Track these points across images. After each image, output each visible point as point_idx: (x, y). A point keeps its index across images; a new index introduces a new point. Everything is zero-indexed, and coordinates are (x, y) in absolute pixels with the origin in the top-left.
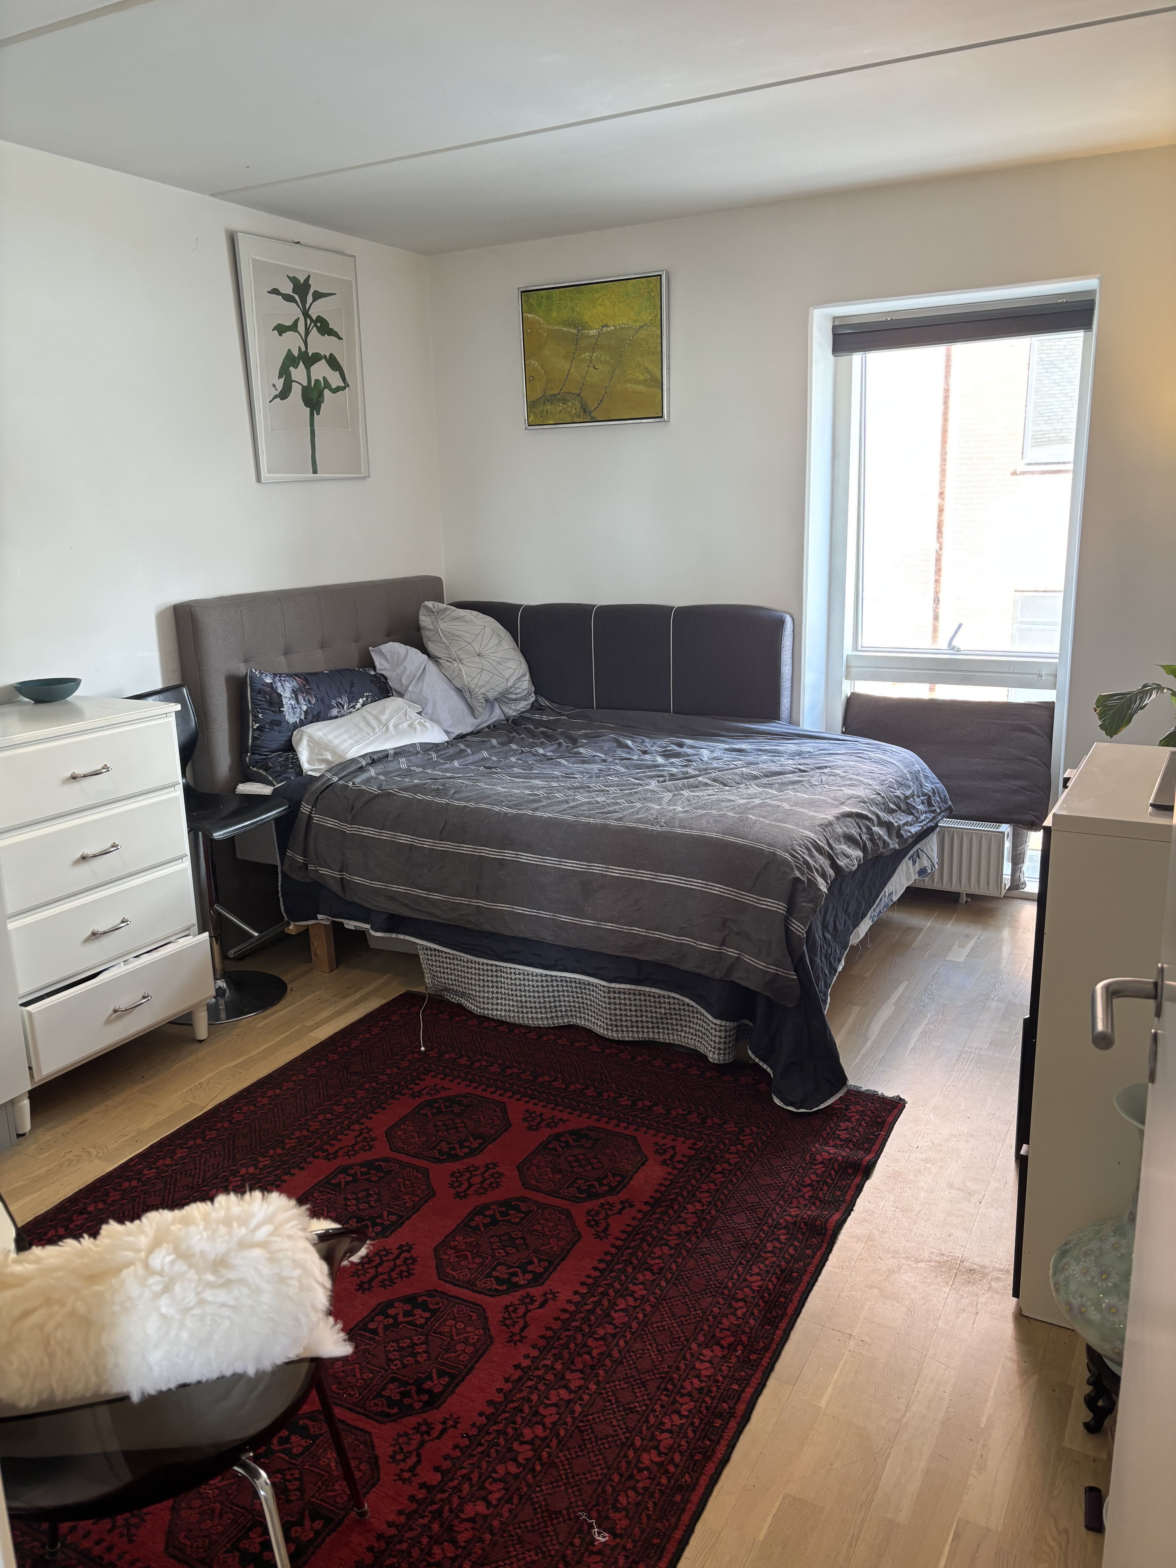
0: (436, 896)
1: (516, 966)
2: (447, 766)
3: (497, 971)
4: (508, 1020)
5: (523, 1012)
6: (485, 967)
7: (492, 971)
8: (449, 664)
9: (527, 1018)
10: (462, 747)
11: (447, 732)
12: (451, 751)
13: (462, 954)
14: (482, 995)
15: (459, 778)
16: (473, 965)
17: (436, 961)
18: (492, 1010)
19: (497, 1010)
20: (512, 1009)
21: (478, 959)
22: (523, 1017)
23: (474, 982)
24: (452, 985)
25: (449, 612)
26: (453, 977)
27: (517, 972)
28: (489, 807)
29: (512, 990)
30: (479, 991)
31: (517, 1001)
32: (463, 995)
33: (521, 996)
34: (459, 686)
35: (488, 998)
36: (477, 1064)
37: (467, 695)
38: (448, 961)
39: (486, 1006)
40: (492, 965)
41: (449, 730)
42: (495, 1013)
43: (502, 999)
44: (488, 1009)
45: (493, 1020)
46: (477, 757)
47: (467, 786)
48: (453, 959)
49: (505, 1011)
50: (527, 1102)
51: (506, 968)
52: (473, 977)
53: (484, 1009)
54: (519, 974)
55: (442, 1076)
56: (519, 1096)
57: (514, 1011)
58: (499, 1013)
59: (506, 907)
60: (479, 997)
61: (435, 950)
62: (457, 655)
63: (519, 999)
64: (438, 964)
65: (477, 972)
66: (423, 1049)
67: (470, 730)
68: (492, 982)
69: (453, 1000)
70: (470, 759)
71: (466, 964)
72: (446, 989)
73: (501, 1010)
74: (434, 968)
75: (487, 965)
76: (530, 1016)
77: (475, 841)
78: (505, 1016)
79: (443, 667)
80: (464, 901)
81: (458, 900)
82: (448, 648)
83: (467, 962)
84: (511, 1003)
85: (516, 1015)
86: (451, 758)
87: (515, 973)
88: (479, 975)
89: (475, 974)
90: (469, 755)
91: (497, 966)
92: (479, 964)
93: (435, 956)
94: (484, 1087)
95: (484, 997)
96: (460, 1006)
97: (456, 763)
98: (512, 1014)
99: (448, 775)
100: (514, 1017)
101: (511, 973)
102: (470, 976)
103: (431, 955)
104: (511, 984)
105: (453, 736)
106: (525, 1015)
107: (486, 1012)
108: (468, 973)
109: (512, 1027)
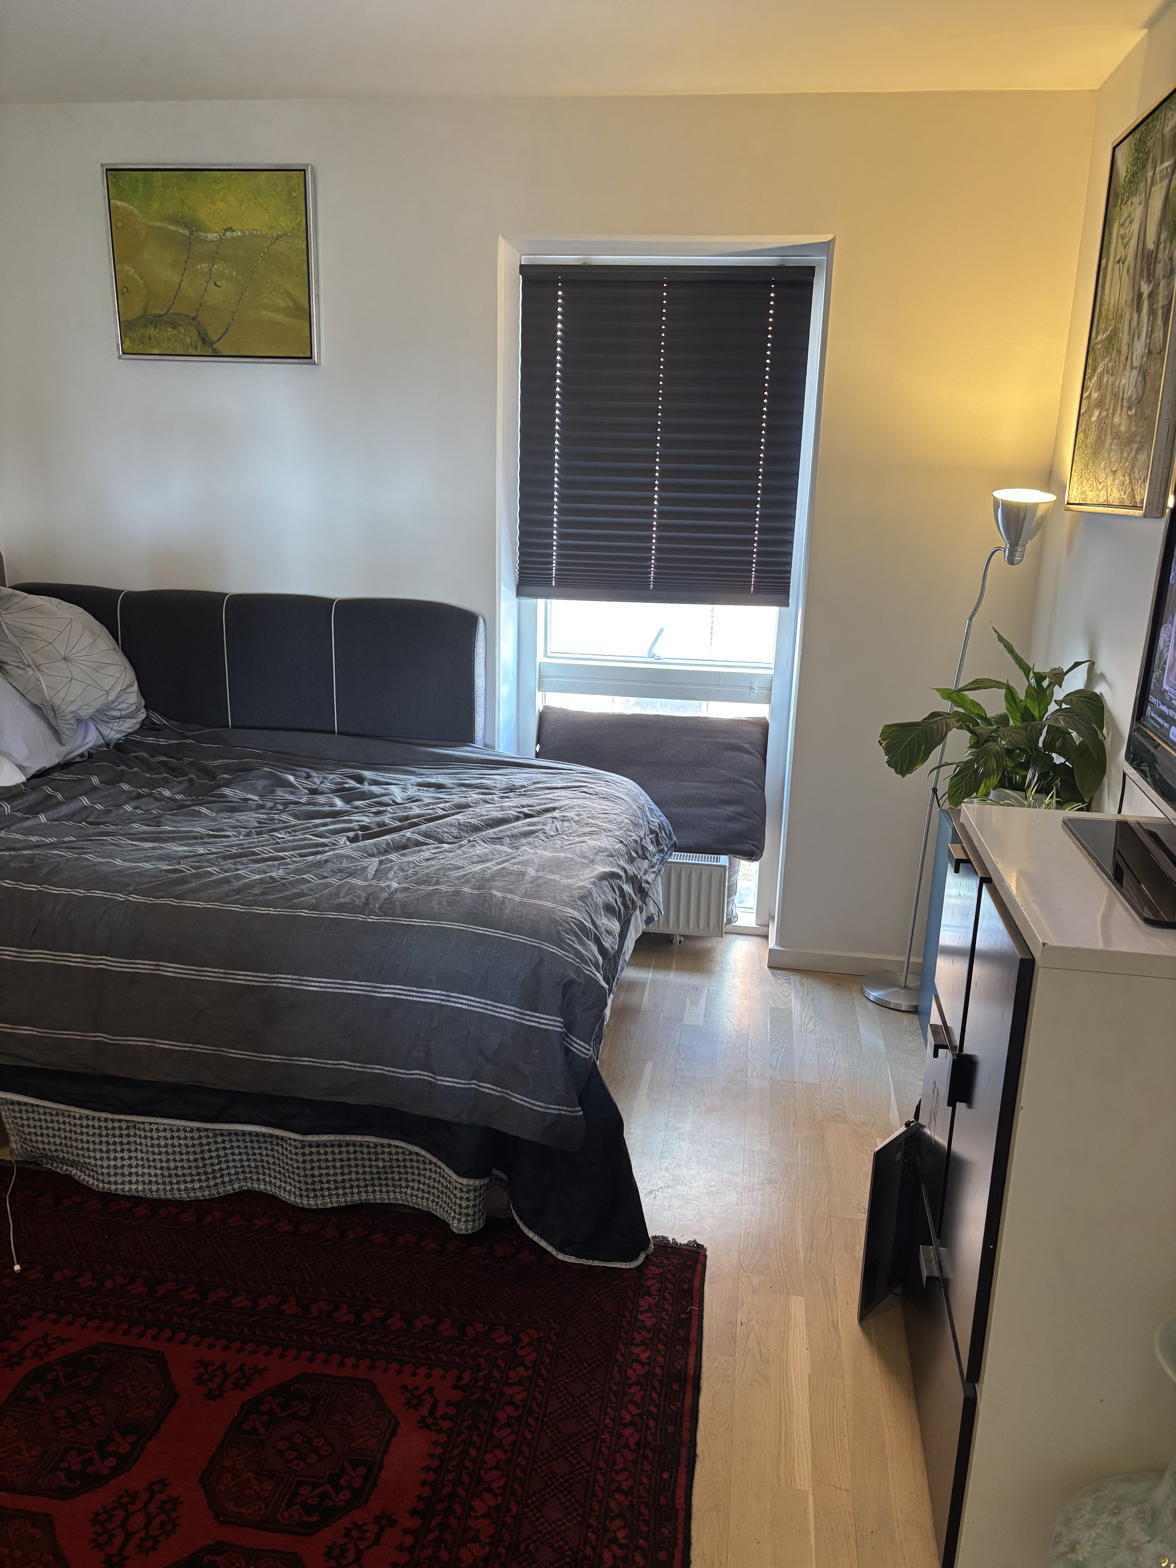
0: (26, 1031)
1: (159, 1120)
2: (29, 823)
3: (128, 1128)
4: (149, 1196)
5: (171, 1183)
6: (110, 1125)
7: (120, 1128)
8: (20, 672)
9: (179, 1190)
10: (49, 790)
11: (21, 768)
12: (32, 798)
13: (71, 1108)
14: (105, 1164)
15: (53, 846)
16: (91, 1123)
17: (28, 1119)
18: (123, 1183)
19: (130, 1182)
20: (154, 1179)
21: (97, 1114)
22: (172, 1190)
23: (91, 1147)
24: (56, 1151)
25: (16, 600)
26: (58, 1141)
27: (161, 1128)
28: (108, 895)
29: (153, 1153)
30: (102, 1159)
31: (162, 1168)
32: (74, 1164)
33: (168, 1161)
34: (37, 702)
35: (115, 1167)
36: (109, 1284)
37: (50, 714)
38: (49, 1118)
39: (112, 1179)
40: (120, 1121)
41: (25, 764)
42: (127, 1187)
43: (137, 1166)
44: (116, 1183)
45: (125, 1197)
46: (73, 806)
47: (68, 860)
48: (57, 1115)
49: (144, 1183)
50: (197, 1345)
51: (143, 1123)
52: (91, 1139)
53: (109, 1183)
54: (165, 1130)
55: (54, 1316)
56: (183, 1335)
57: (157, 1183)
58: (134, 1187)
59: (141, 1042)
60: (102, 1167)
61: (26, 1104)
62: (33, 660)
63: (165, 1165)
64: (32, 1123)
65: (97, 1131)
66: (17, 1268)
67: (56, 762)
68: (121, 1143)
69: (58, 1170)
70: (64, 810)
71: (78, 1122)
72: (46, 1156)
73: (137, 1182)
74: (26, 1130)
75: (113, 1121)
76: (182, 1187)
77: (89, 948)
78: (144, 1190)
79: (11, 676)
80: (75, 1035)
81: (65, 1034)
82: (17, 650)
83: (81, 1118)
84: (153, 1172)
85: (161, 1187)
86: (33, 810)
87: (158, 1130)
88: (100, 1135)
89: (94, 1135)
90: (59, 804)
91: (128, 1121)
92: (99, 1120)
93: (27, 1112)
94: (125, 1326)
95: (109, 1167)
96: (68, 1177)
97: (42, 818)
98: (154, 1187)
99: (34, 839)
100: (157, 1191)
101: (151, 1131)
102: (85, 1138)
103: (20, 1111)
104: (153, 1146)
105: (32, 772)
106: (176, 1187)
107: (113, 1187)
108: (82, 1133)
109: (156, 1205)
